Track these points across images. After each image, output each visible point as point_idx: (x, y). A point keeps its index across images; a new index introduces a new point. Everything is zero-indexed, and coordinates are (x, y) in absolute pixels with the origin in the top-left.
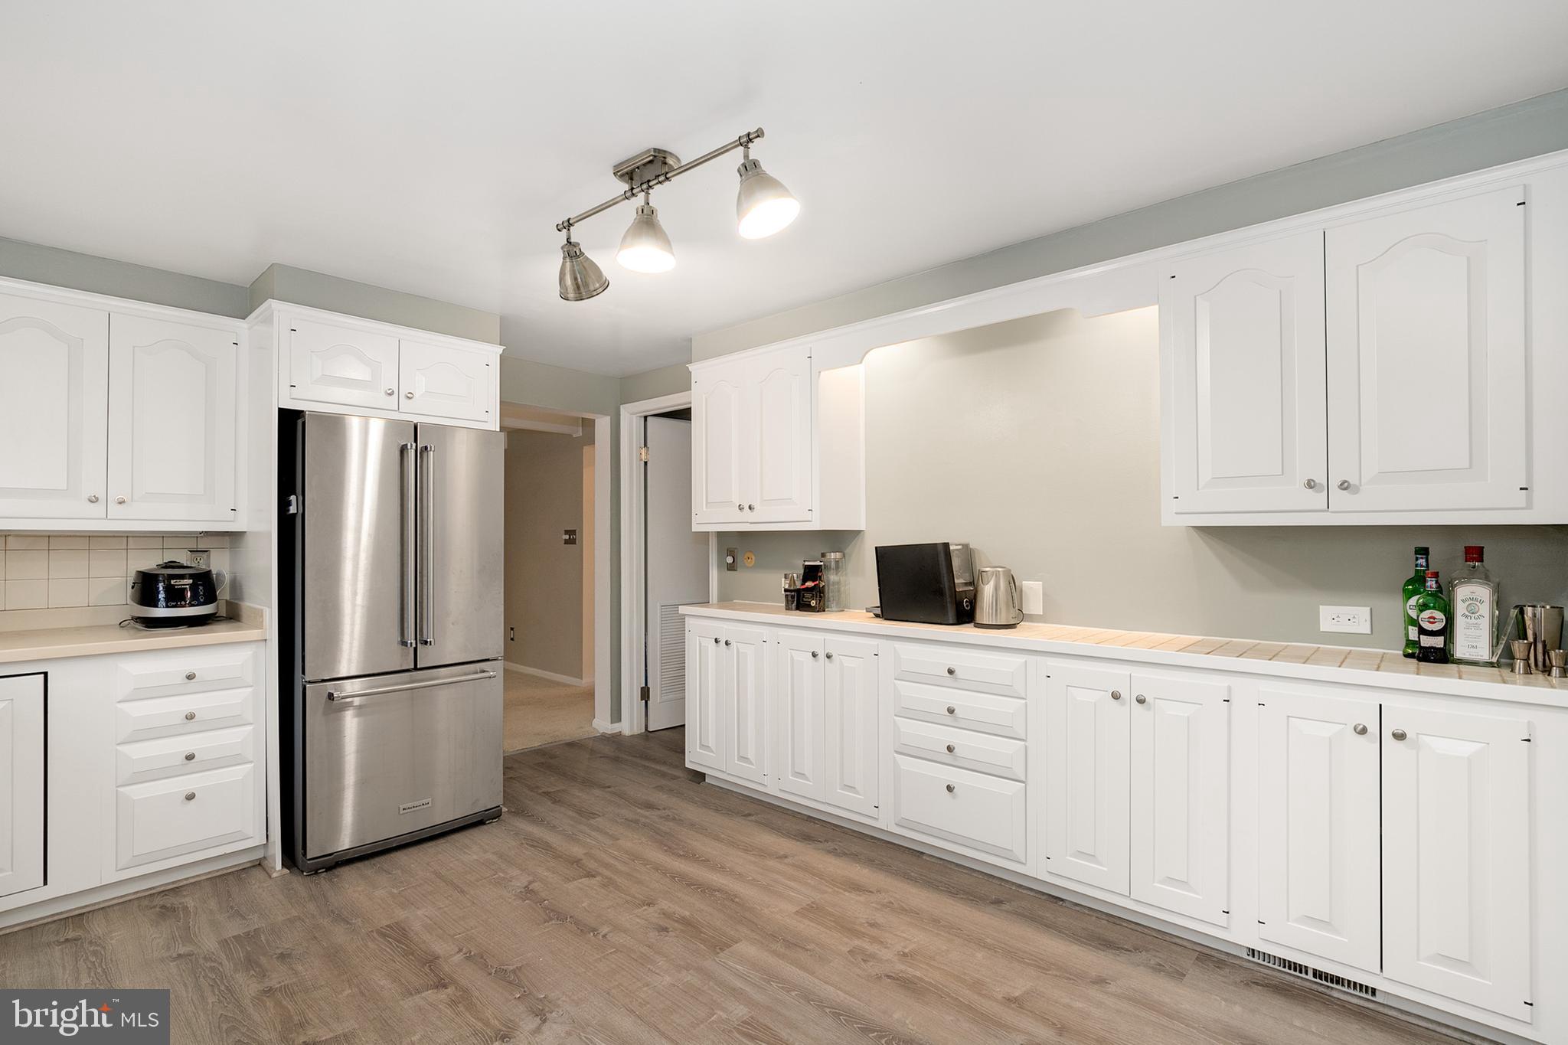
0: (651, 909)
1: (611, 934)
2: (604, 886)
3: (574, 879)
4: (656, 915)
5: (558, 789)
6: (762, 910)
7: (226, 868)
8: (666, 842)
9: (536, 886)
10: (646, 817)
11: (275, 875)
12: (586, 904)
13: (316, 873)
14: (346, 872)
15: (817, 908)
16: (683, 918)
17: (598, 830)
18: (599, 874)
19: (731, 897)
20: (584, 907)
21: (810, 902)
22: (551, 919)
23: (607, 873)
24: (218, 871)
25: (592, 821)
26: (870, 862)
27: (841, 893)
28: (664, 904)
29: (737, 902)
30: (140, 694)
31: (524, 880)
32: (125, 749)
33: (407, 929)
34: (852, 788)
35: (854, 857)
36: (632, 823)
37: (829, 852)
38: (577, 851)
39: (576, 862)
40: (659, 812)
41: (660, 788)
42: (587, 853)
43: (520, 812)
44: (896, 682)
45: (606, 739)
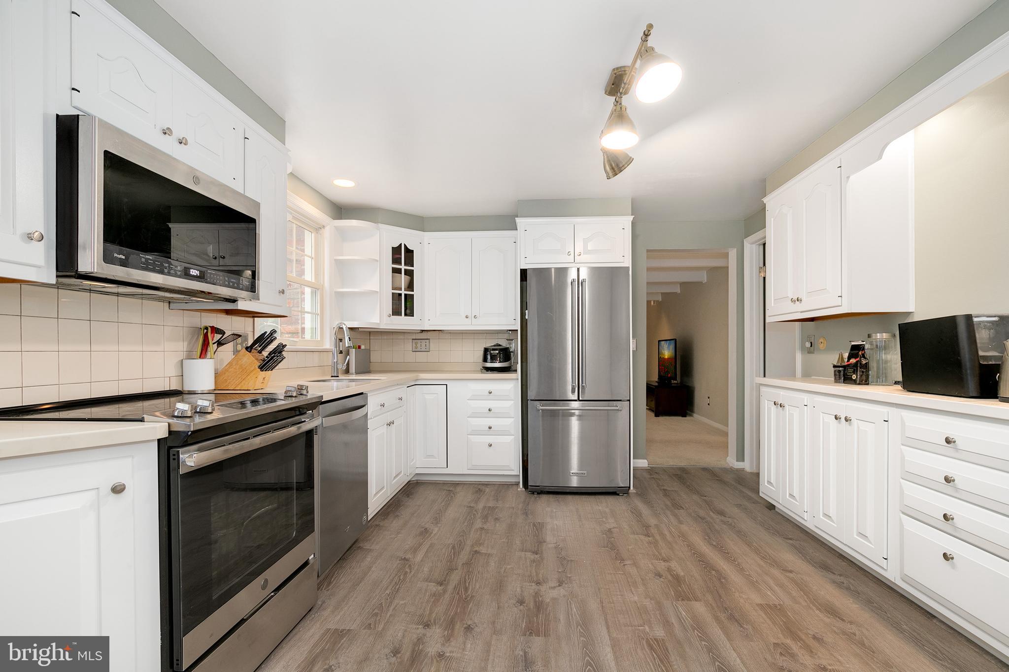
0: (663, 564)
1: (629, 566)
2: (650, 543)
3: (637, 534)
4: (663, 567)
5: (673, 489)
6: (735, 592)
7: (506, 482)
8: (711, 534)
9: (615, 530)
10: (712, 518)
11: (519, 490)
12: (631, 547)
13: (533, 494)
14: (544, 497)
15: (780, 609)
16: (678, 575)
17: (675, 515)
18: (653, 536)
19: (721, 577)
20: (629, 549)
21: (777, 604)
22: (607, 547)
23: (658, 537)
24: (503, 482)
25: (676, 511)
26: (868, 603)
27: (813, 610)
28: (674, 564)
29: (722, 582)
30: (475, 398)
31: (612, 525)
32: (470, 419)
33: (545, 527)
34: (865, 537)
35: (855, 594)
36: (699, 519)
37: (834, 582)
38: (653, 521)
39: (647, 527)
40: (723, 518)
41: (739, 506)
42: (657, 525)
43: (642, 494)
44: (903, 447)
45: (731, 470)
